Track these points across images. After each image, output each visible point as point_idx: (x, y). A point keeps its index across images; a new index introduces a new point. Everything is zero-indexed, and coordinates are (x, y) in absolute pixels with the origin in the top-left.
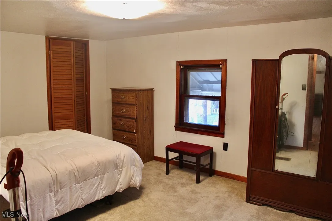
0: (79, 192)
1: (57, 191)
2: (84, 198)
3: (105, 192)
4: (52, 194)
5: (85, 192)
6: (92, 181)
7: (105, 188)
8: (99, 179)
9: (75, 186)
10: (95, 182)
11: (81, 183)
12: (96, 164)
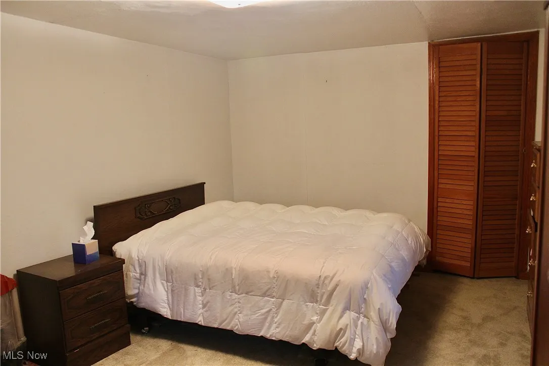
0: (236, 308)
1: (205, 289)
2: (241, 320)
3: (278, 330)
4: (198, 290)
5: (244, 313)
6: (257, 299)
7: (279, 324)
8: (271, 303)
9: (231, 295)
10: (262, 304)
11: (240, 296)
12: (271, 276)
